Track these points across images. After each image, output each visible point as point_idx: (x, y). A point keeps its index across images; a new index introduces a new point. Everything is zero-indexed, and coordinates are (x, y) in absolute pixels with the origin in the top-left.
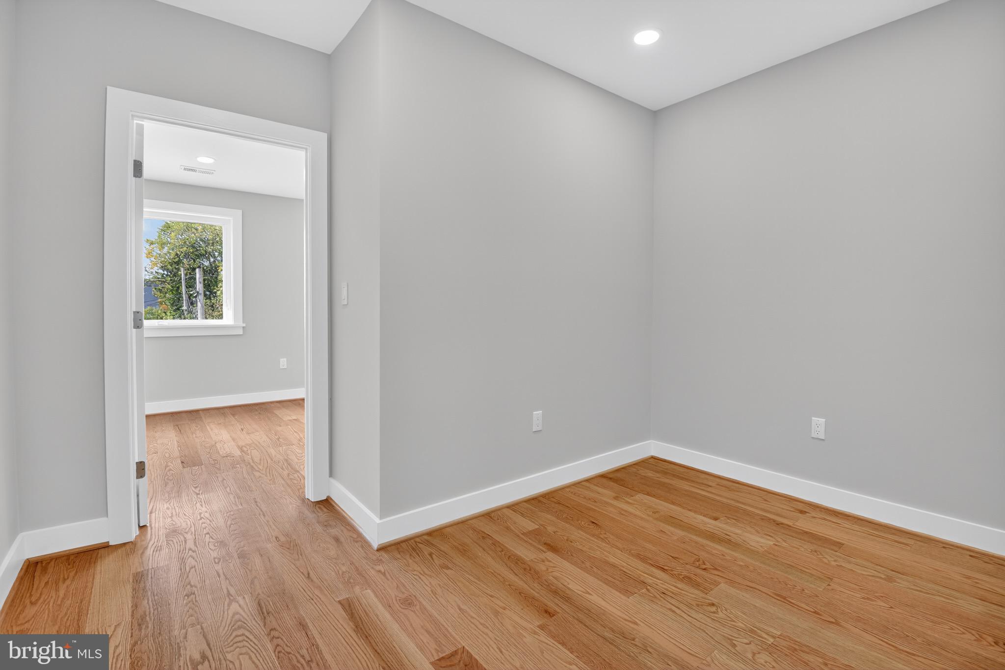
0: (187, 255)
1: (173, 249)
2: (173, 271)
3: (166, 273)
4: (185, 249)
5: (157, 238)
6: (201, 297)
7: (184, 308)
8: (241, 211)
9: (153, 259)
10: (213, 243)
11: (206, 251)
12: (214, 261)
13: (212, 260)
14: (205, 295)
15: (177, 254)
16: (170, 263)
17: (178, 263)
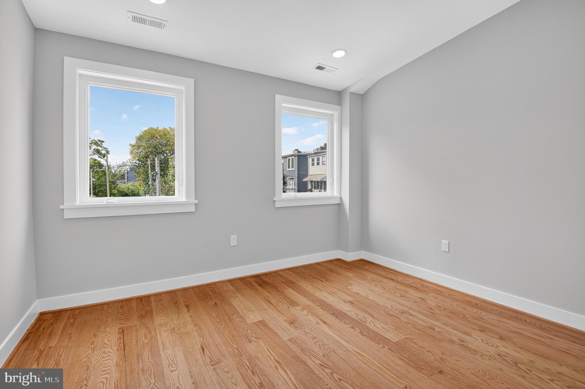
0: (151, 153)
1: (144, 150)
2: (144, 162)
3: (140, 163)
4: (150, 149)
5: (135, 143)
6: (158, 176)
7: (150, 183)
8: (194, 80)
9: (133, 155)
10: (166, 146)
11: (162, 150)
12: (167, 156)
13: (165, 155)
14: (161, 175)
15: (146, 152)
16: (142, 157)
17: (147, 157)
